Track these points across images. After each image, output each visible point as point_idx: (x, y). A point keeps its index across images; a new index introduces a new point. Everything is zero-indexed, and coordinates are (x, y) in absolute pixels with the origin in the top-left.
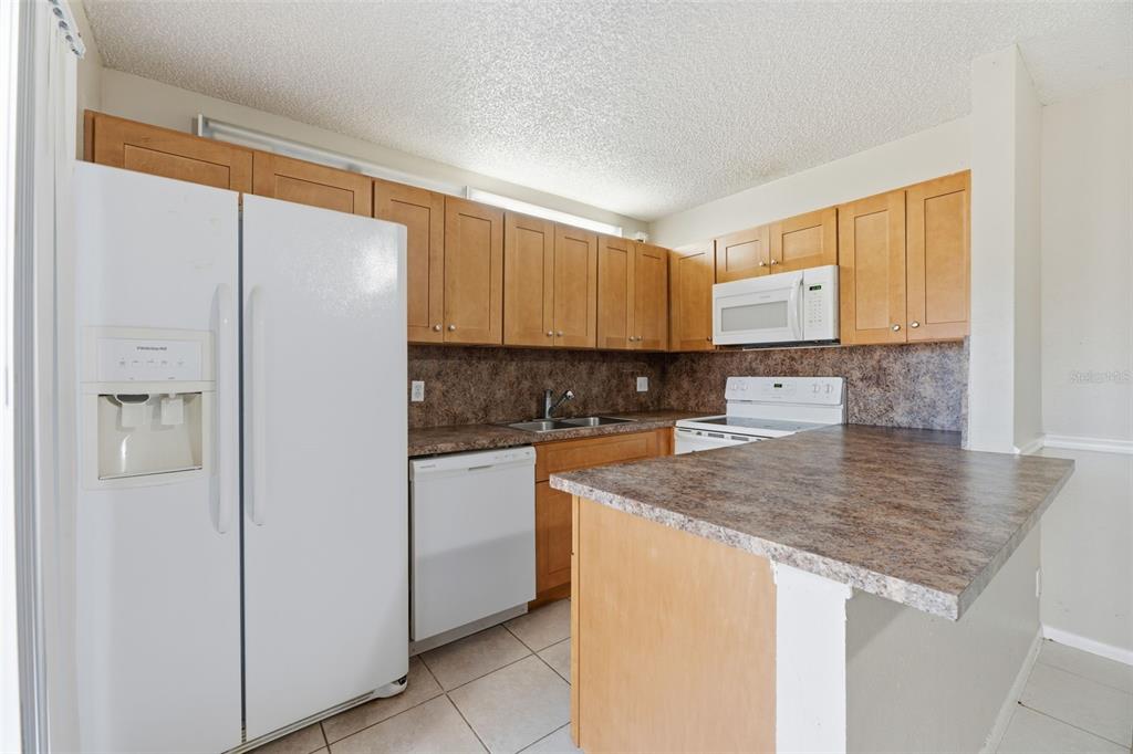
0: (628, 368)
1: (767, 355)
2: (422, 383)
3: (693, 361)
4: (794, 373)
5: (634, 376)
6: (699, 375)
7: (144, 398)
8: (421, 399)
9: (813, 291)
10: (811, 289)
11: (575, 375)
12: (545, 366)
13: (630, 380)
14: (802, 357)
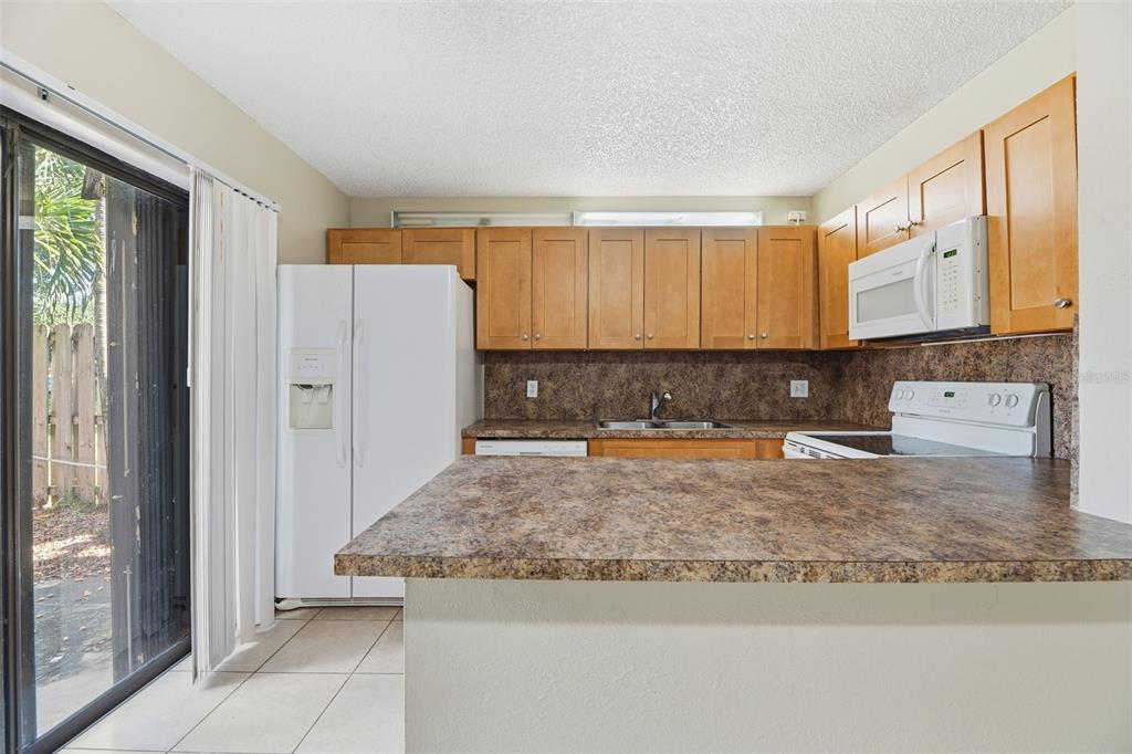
0: (776, 369)
1: (947, 351)
2: (536, 383)
3: (867, 361)
4: (980, 377)
5: (786, 379)
6: (873, 378)
7: (310, 387)
8: (535, 395)
9: (949, 259)
10: (946, 255)
11: (696, 377)
12: (659, 368)
13: (779, 383)
14: (990, 353)
